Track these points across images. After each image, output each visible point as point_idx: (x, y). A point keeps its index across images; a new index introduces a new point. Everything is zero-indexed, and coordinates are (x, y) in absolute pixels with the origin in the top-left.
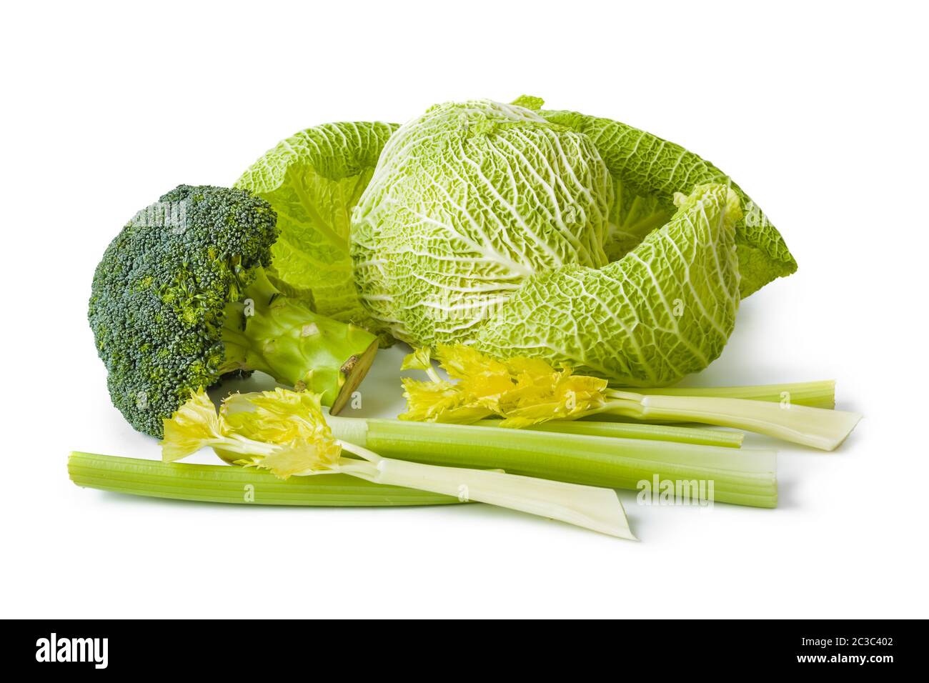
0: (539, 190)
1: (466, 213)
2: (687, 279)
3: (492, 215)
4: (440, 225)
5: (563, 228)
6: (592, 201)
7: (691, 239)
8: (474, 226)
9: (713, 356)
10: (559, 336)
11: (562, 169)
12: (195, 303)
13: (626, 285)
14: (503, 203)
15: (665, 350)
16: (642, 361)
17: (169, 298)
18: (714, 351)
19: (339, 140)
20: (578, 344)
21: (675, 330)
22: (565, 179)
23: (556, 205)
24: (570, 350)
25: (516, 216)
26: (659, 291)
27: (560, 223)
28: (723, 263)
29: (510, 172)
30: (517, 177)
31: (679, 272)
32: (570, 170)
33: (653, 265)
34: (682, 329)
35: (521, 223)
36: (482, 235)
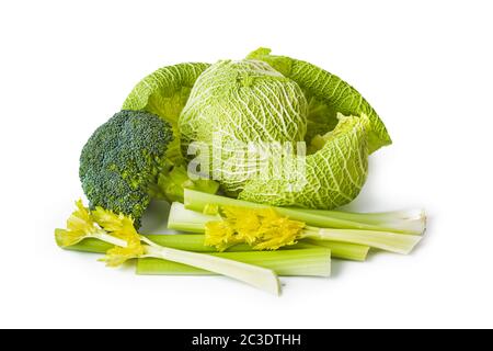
0: (276, 116)
1: (241, 129)
2: (345, 167)
3: (253, 130)
4: (228, 134)
5: (287, 135)
6: (300, 119)
7: (348, 148)
8: (245, 135)
9: (354, 197)
10: (282, 191)
11: (286, 104)
12: (137, 178)
13: (315, 169)
14: (259, 124)
15: (332, 197)
16: (321, 203)
17: (125, 175)
18: (355, 194)
19: (170, 77)
20: (291, 195)
21: (338, 190)
22: (287, 109)
23: (284, 124)
24: (287, 197)
25: (265, 130)
26: (331, 173)
27: (286, 133)
28: (362, 158)
29: (262, 108)
30: (265, 109)
31: (341, 164)
32: (290, 104)
33: (329, 161)
34: (341, 189)
35: (267, 133)
36: (248, 139)
